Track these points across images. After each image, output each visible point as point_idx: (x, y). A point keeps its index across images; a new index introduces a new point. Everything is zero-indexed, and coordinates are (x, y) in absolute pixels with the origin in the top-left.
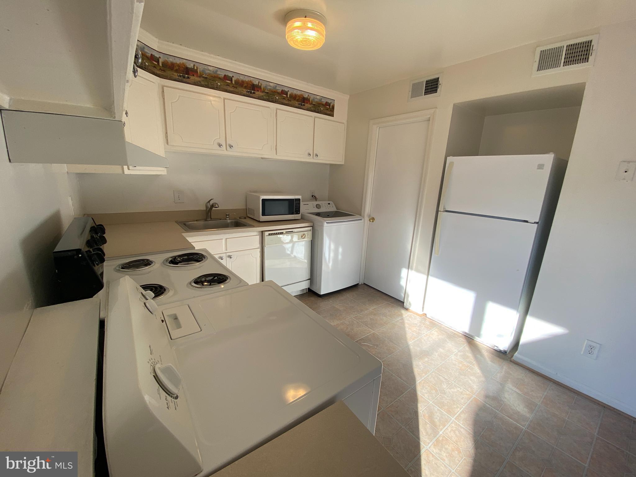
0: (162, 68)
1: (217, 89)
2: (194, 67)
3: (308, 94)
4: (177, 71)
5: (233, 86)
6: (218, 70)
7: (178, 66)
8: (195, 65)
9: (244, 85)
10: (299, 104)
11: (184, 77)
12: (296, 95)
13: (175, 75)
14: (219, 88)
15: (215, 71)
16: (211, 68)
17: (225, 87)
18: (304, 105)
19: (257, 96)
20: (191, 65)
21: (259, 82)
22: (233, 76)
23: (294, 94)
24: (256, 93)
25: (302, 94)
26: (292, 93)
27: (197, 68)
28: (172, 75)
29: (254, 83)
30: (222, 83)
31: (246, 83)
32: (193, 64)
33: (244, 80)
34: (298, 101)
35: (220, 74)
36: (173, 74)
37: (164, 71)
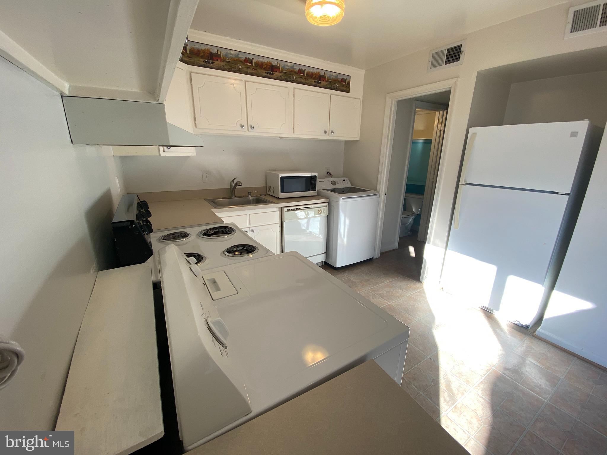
0: (189, 56)
1: (239, 72)
2: (218, 52)
3: (325, 71)
4: (202, 57)
5: (253, 68)
6: (240, 53)
7: (203, 52)
8: (219, 50)
9: (264, 67)
10: (316, 82)
11: (209, 63)
12: (312, 73)
13: (201, 61)
14: (241, 71)
15: (236, 54)
16: (233, 52)
17: (246, 70)
18: (320, 83)
19: (276, 76)
20: (215, 51)
21: (277, 63)
22: (253, 59)
23: (311, 72)
24: (275, 74)
25: (318, 72)
26: (309, 71)
27: (220, 53)
28: (198, 62)
29: (273, 64)
30: (243, 66)
31: (265, 65)
32: (217, 49)
33: (263, 61)
34: (314, 79)
35: (241, 58)
36: (199, 60)
37: (191, 58)
